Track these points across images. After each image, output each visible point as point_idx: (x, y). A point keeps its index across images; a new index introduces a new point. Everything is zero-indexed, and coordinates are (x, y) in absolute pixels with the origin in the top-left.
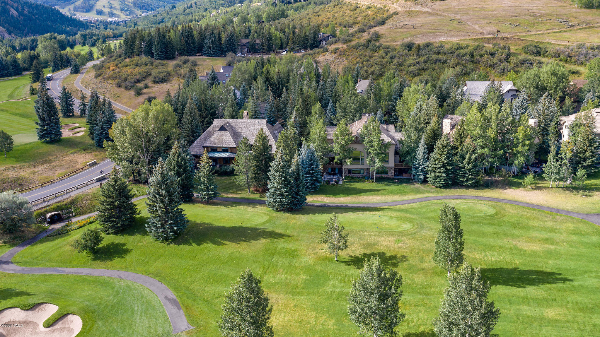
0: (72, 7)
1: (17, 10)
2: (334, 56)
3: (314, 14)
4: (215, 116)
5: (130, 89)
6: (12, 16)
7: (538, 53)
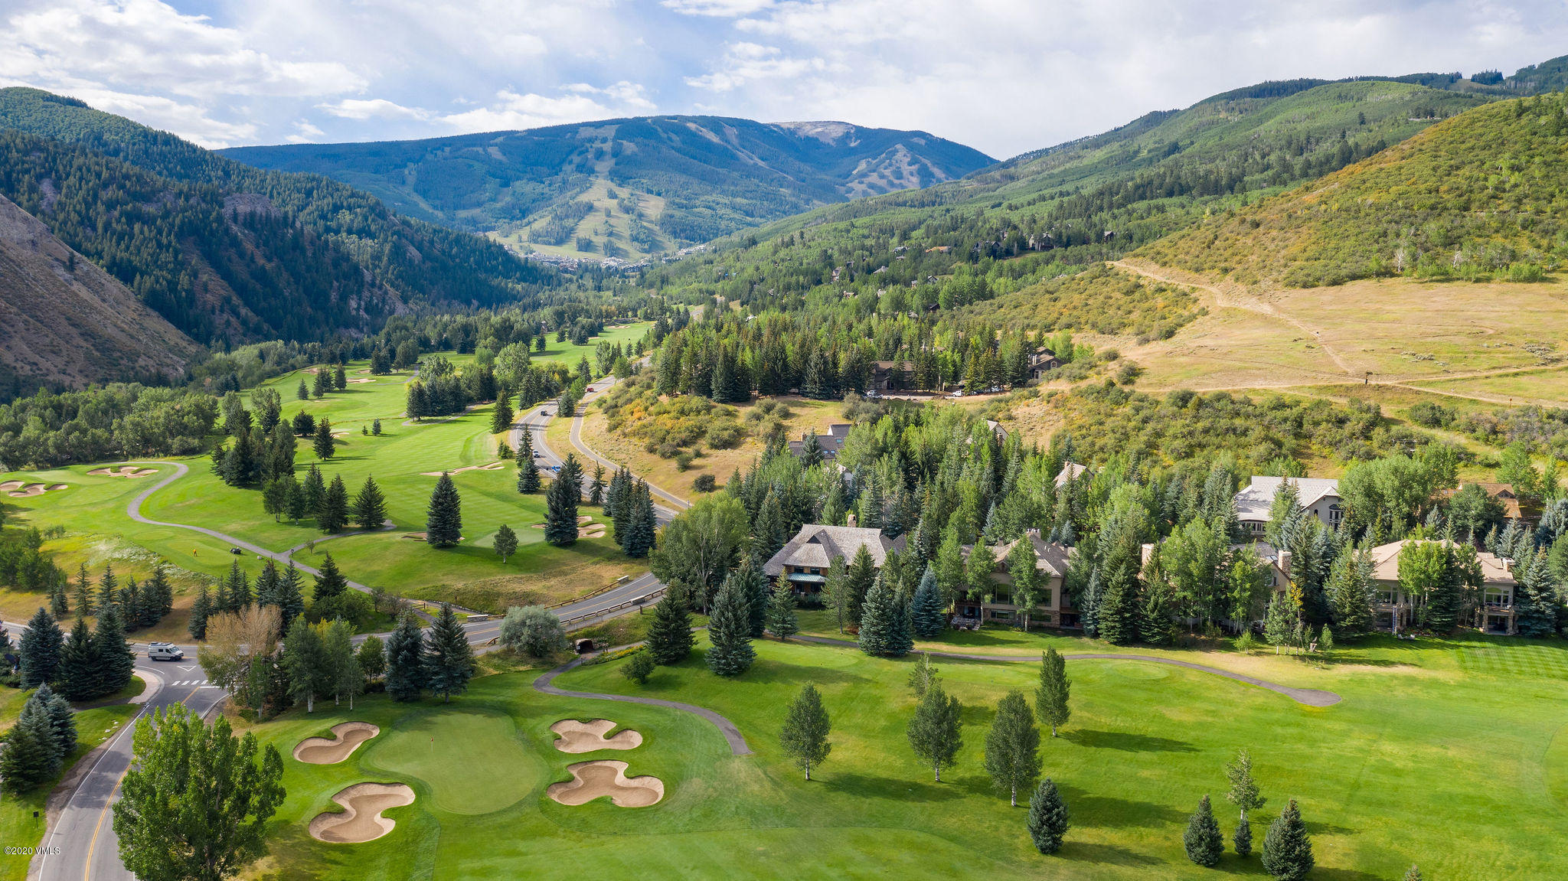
0: (525, 233)
1: (419, 249)
2: (1045, 406)
3: (1047, 296)
4: (809, 517)
5: (670, 457)
6: (411, 261)
7: (1436, 422)
